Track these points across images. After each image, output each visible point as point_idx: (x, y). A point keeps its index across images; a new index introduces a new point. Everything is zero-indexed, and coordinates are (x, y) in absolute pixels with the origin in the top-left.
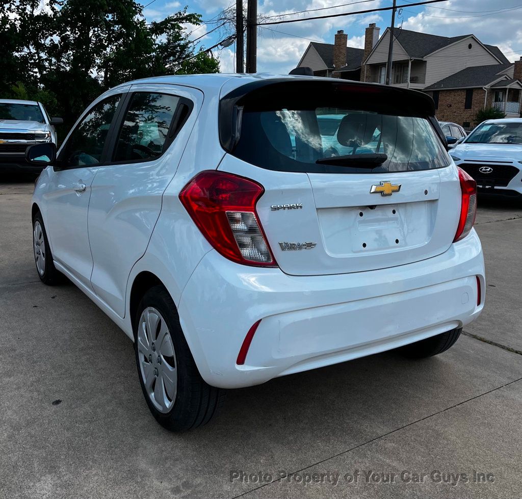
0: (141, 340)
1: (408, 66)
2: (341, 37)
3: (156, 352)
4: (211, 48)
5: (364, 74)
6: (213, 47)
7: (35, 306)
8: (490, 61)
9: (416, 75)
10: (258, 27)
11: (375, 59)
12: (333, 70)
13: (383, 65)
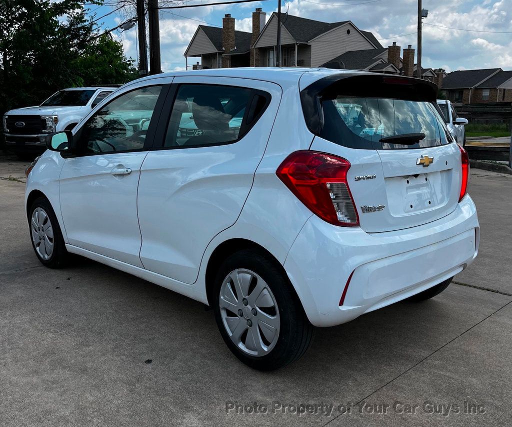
0: (225, 298)
1: (294, 50)
2: (228, 20)
3: (248, 306)
4: (110, 31)
5: (253, 57)
6: (112, 30)
7: (58, 288)
8: (366, 46)
9: (302, 59)
10: (159, 10)
11: (263, 43)
12: (223, 53)
13: (271, 48)
